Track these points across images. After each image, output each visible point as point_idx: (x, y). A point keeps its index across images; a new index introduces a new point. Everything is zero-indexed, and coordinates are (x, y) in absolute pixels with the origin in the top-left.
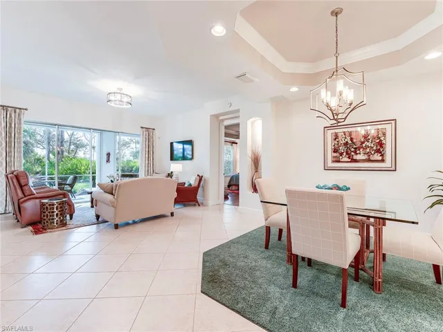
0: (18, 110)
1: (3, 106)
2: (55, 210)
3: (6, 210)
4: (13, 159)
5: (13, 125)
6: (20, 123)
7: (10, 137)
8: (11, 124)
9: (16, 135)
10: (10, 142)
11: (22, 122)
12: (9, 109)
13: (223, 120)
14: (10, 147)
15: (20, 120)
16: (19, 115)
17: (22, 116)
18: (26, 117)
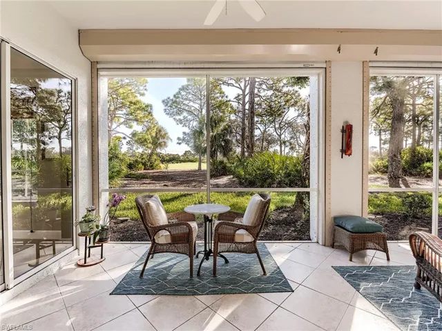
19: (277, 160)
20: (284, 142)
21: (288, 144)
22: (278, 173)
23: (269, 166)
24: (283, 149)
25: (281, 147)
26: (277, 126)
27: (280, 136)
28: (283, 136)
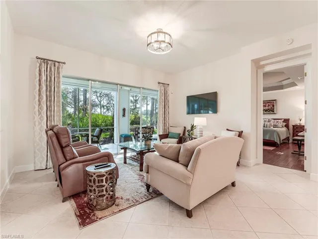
0: (57, 64)
1: (44, 59)
2: (104, 183)
3: (47, 165)
4: (53, 113)
5: (53, 79)
6: (59, 77)
7: (50, 91)
8: (51, 78)
9: (56, 89)
10: (50, 96)
11: (61, 76)
12: (50, 62)
13: (263, 66)
14: (50, 101)
15: (59, 73)
16: (58, 68)
17: (60, 70)
18: (64, 71)
19: (100, 117)
20: (103, 106)
21: (105, 107)
22: (101, 124)
23: (96, 121)
24: (102, 110)
25: (101, 109)
26: (98, 95)
27: (100, 102)
28: (102, 102)
